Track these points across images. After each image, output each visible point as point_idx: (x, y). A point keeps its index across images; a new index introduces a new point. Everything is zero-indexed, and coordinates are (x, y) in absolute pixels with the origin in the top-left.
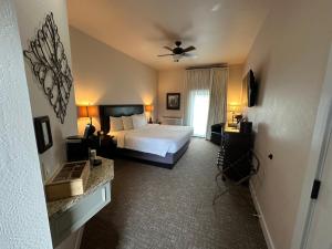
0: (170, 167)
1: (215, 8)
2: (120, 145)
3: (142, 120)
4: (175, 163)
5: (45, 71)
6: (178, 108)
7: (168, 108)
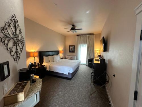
0: (70, 79)
1: (88, 12)
2: (48, 69)
3: (58, 58)
4: (72, 77)
5: (9, 40)
6: (74, 52)
7: (70, 52)
